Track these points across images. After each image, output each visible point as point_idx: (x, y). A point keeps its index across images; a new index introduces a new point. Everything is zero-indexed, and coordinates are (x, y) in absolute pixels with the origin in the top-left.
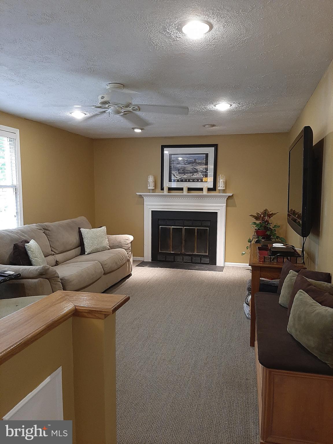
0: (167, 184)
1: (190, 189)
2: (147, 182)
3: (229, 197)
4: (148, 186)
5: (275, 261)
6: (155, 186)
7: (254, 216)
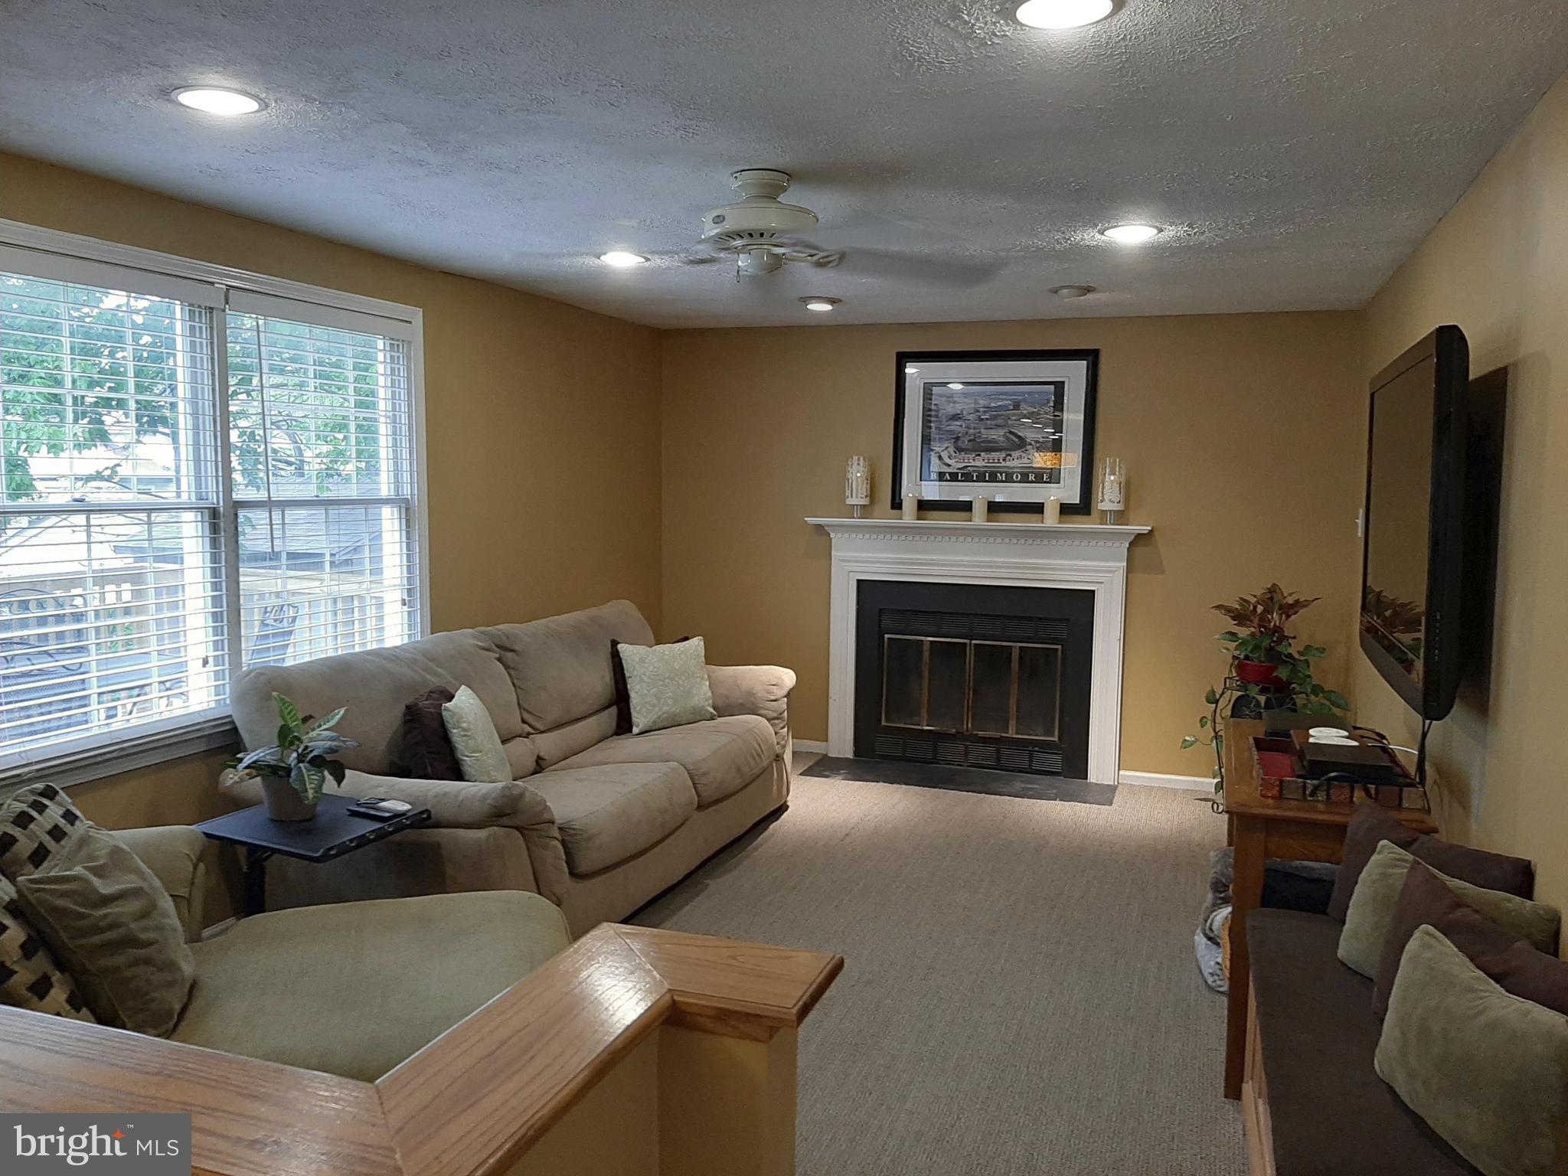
0: (913, 488)
1: (995, 508)
2: (843, 480)
3: (1139, 537)
4: (848, 493)
5: (1321, 796)
6: (872, 495)
7: (1228, 610)
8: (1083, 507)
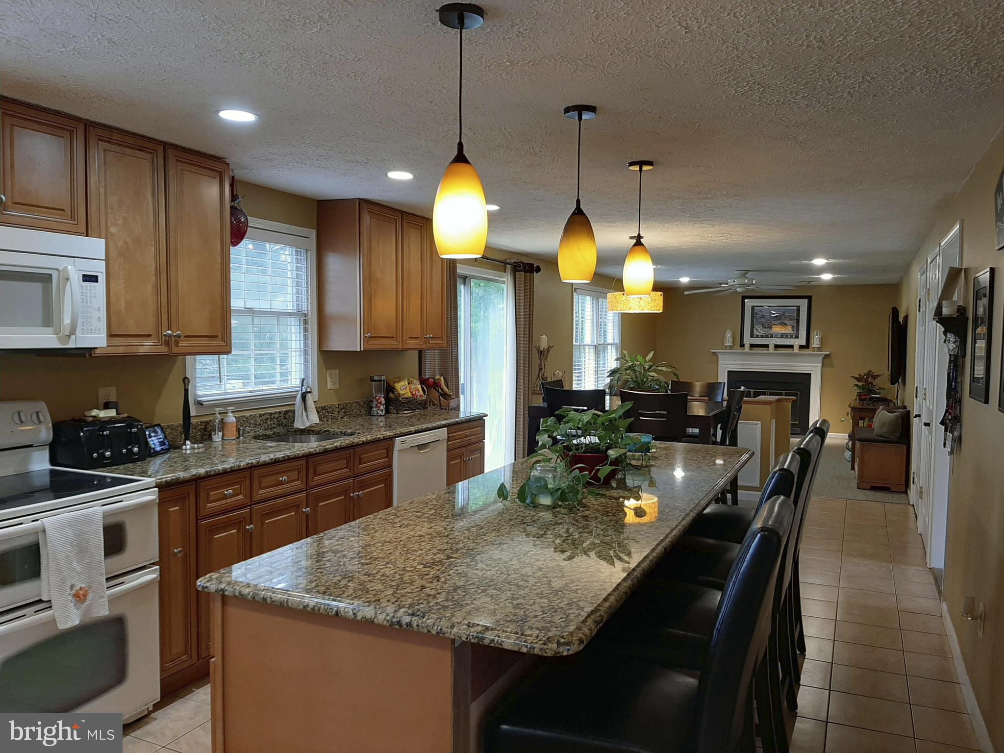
0: (748, 340)
1: (777, 346)
2: (724, 338)
3: (826, 355)
4: (725, 342)
5: (872, 404)
6: (733, 343)
7: (855, 378)
8: (807, 346)
